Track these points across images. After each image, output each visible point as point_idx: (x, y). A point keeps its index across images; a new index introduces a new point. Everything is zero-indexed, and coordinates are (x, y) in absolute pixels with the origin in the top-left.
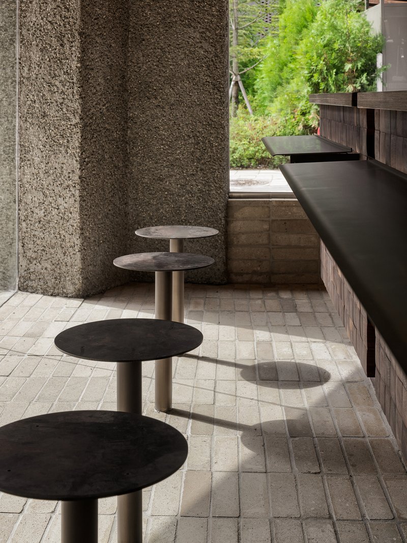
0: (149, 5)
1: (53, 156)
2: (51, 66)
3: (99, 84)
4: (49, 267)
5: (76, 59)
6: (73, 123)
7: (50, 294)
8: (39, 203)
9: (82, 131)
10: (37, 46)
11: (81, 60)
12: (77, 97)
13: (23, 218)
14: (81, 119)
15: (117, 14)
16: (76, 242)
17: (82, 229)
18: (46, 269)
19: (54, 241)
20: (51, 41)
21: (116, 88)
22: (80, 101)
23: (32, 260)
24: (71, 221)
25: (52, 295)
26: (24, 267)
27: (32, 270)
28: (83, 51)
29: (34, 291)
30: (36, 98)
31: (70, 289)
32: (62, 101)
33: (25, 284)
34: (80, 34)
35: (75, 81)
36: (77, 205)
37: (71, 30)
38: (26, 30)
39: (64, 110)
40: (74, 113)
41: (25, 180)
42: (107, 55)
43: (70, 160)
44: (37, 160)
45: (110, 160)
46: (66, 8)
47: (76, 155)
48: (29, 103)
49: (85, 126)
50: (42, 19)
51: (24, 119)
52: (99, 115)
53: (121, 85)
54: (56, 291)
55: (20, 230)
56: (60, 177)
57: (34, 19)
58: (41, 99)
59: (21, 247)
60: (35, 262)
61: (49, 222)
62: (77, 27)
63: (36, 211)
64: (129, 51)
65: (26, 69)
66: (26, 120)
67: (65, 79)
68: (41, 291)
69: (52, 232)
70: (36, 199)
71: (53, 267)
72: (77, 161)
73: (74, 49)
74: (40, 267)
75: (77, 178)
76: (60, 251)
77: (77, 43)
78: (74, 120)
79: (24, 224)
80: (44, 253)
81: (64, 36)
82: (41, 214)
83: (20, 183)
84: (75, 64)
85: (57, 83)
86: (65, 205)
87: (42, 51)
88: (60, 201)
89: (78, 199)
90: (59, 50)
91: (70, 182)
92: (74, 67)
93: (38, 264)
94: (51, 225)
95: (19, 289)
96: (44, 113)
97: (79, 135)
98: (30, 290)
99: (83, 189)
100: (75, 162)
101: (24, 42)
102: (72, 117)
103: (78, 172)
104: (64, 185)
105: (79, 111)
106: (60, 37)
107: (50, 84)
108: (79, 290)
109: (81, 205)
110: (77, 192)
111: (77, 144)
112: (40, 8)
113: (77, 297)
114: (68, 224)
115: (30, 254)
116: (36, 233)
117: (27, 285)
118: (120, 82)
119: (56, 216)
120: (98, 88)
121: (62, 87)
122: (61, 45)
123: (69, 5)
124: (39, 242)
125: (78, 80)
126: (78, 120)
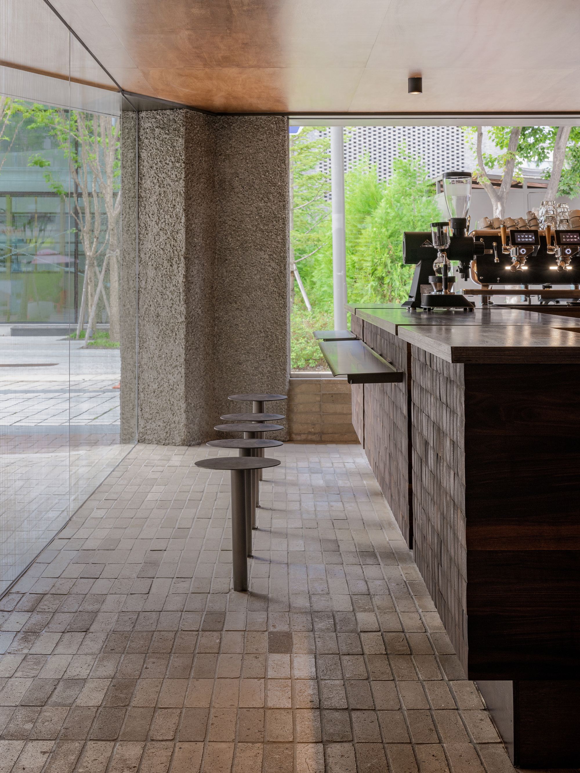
0: (231, 234)
1: (164, 345)
2: (163, 280)
3: (196, 293)
4: (162, 425)
5: (182, 276)
6: (180, 321)
7: (162, 444)
8: (154, 379)
9: (187, 327)
10: (152, 265)
11: (186, 277)
12: (182, 303)
13: (141, 390)
14: (186, 318)
15: (208, 242)
16: (182, 406)
17: (186, 397)
18: (159, 426)
19: (165, 405)
20: (163, 262)
21: (207, 295)
22: (185, 305)
23: (148, 420)
24: (178, 391)
25: (164, 445)
26: (142, 425)
27: (148, 428)
28: (187, 269)
29: (150, 442)
30: (151, 303)
31: (178, 439)
32: (171, 305)
33: (143, 438)
34: (185, 258)
35: (181, 291)
36: (183, 380)
37: (179, 256)
38: (143, 254)
39: (173, 312)
40: (180, 314)
41: (143, 363)
42: (201, 272)
43: (178, 348)
44: (152, 348)
45: (204, 348)
46: (174, 239)
47: (182, 344)
48: (146, 306)
49: (188, 323)
50: (156, 246)
51: (142, 318)
52: (196, 315)
53: (210, 293)
54: (167, 441)
55: (138, 399)
56: (170, 359)
57: (150, 247)
58: (156, 305)
59: (139, 412)
60: (150, 421)
61: (161, 392)
62: (183, 253)
63: (151, 384)
64: (216, 268)
65: (143, 282)
66: (144, 319)
67: (174, 290)
68: (155, 442)
69: (164, 399)
70: (151, 376)
71: (165, 424)
72: (182, 348)
73: (180, 269)
74: (155, 425)
75: (183, 360)
76: (169, 412)
77: (182, 265)
78: (180, 318)
79: (142, 395)
80: (158, 415)
81: (173, 260)
82: (155, 386)
83: (139, 365)
84: (181, 279)
85: (168, 293)
86: (174, 380)
87: (156, 269)
88: (170, 376)
89: (184, 375)
90: (169, 269)
91: (178, 363)
92: (180, 282)
93: (153, 423)
94: (163, 394)
95: (139, 441)
96: (158, 314)
97: (185, 330)
98: (147, 442)
99: (187, 369)
100: (181, 349)
101: (142, 263)
102: (179, 317)
103: (183, 356)
104: (173, 366)
105: (185, 313)
106: (170, 260)
107: (162, 294)
108: (184, 440)
109: (186, 380)
110: (183, 370)
111: (183, 336)
112: (155, 239)
113: (183, 445)
114: (176, 393)
115: (146, 416)
116: (152, 400)
117: (145, 439)
118: (210, 291)
119: (166, 388)
120: (196, 296)
121: (171, 296)
122: (171, 266)
123: (177, 237)
124: (154, 407)
125: (184, 291)
126: (183, 319)
